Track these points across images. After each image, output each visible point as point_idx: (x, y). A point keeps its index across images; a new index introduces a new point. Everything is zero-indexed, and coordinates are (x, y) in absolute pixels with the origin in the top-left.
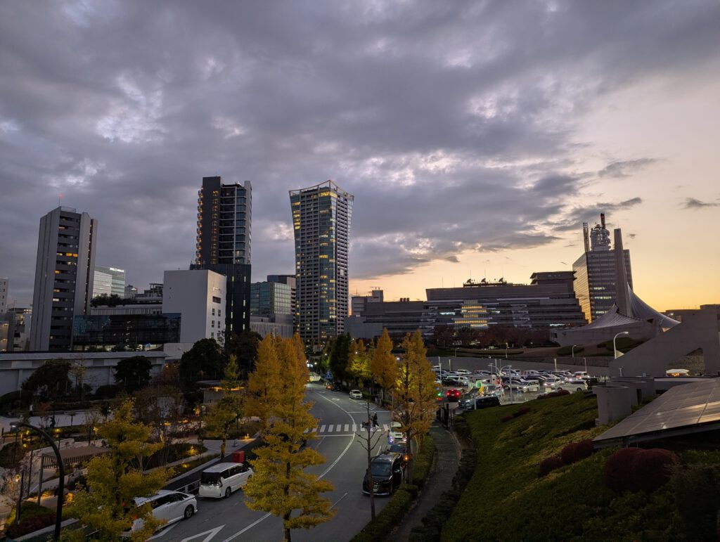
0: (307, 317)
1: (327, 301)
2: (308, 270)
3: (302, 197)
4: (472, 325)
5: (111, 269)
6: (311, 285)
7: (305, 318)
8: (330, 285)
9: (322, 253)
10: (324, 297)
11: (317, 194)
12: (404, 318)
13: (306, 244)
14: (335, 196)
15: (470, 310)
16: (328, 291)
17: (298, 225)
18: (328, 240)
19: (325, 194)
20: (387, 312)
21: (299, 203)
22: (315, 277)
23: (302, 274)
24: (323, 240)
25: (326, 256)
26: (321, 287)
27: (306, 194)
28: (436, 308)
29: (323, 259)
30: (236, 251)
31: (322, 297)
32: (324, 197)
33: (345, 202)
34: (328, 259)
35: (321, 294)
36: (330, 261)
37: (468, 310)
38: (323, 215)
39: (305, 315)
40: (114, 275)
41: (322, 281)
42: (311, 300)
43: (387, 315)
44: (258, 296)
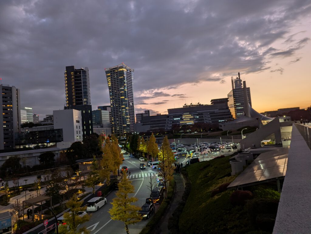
0: (117, 124)
1: (125, 117)
2: (116, 104)
3: (111, 71)
4: (187, 123)
5: (26, 108)
6: (118, 110)
7: (116, 125)
8: (126, 110)
9: (122, 96)
10: (124, 115)
11: (117, 70)
12: (159, 122)
13: (114, 92)
14: (126, 70)
15: (186, 117)
16: (126, 112)
17: (110, 84)
18: (123, 90)
19: (121, 70)
20: (152, 120)
21: (109, 74)
22: (119, 107)
23: (114, 106)
24: (122, 90)
25: (123, 97)
26: (122, 111)
27: (112, 70)
28: (172, 117)
29: (122, 99)
30: (84, 99)
31: (123, 115)
32: (121, 71)
33: (130, 73)
34: (124, 99)
35: (123, 114)
36: (125, 99)
37: (185, 117)
38: (121, 79)
39: (116, 123)
40: (28, 110)
41: (123, 108)
42: (118, 117)
43: (152, 121)
44: (94, 116)
